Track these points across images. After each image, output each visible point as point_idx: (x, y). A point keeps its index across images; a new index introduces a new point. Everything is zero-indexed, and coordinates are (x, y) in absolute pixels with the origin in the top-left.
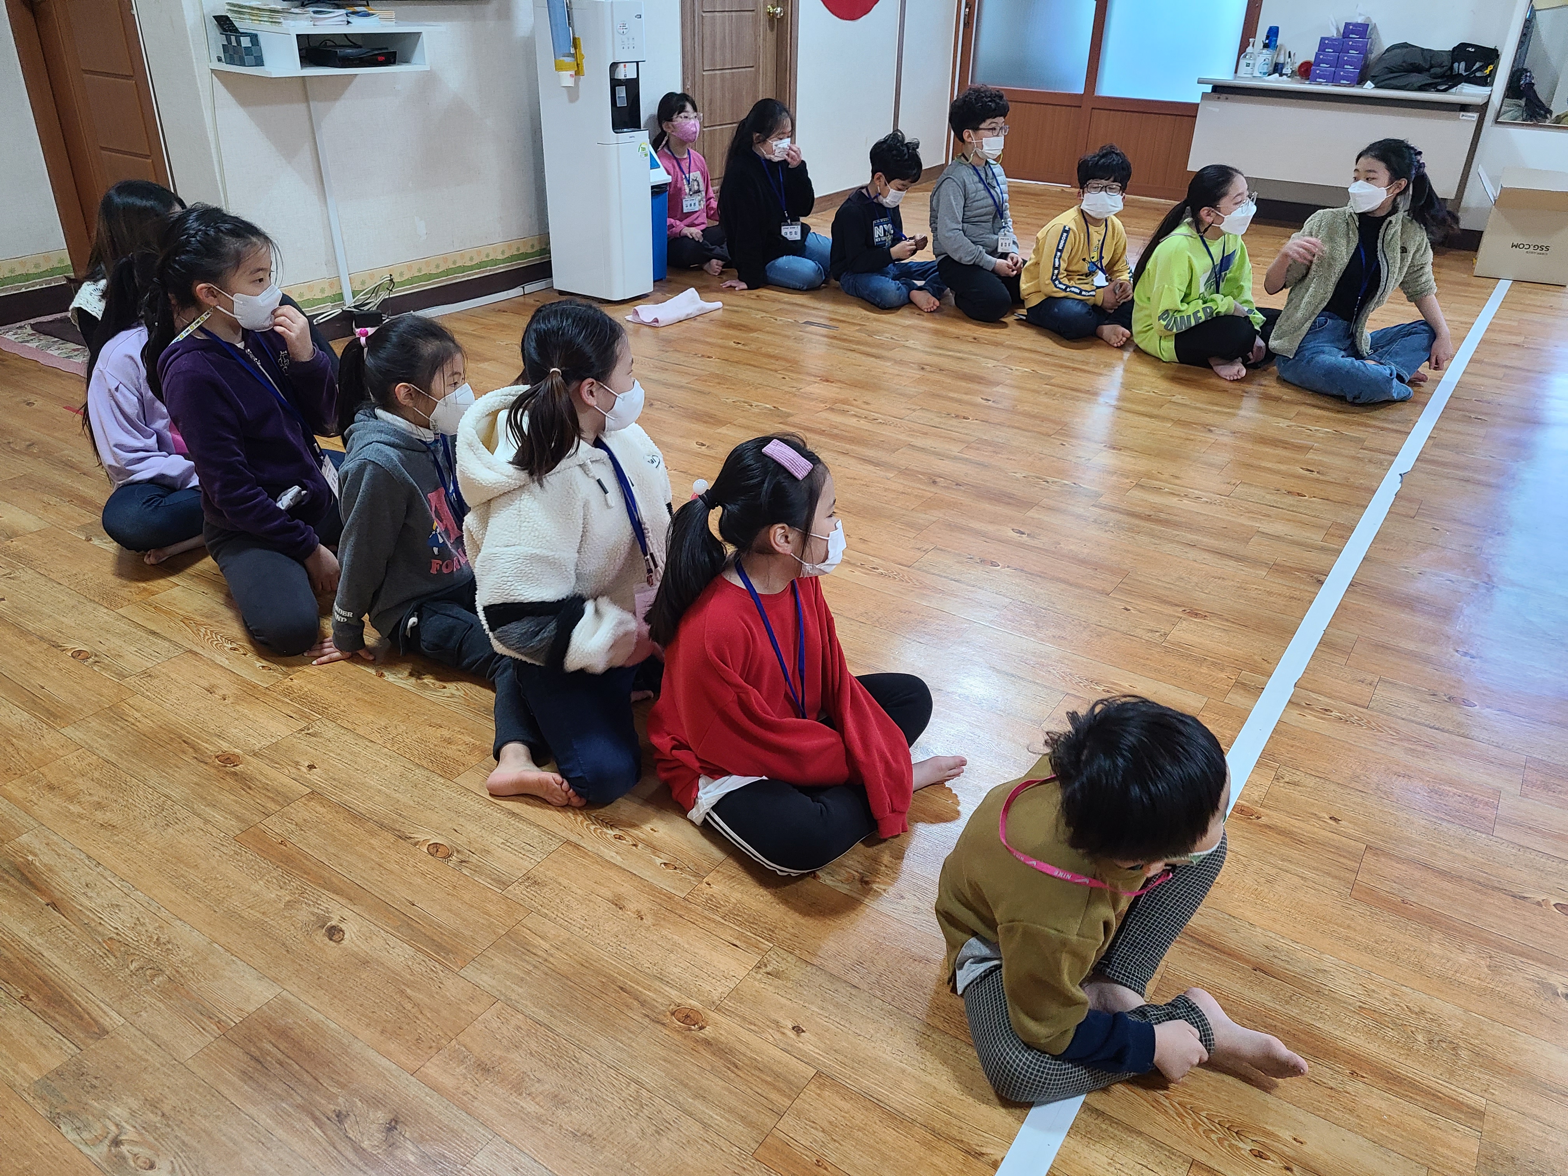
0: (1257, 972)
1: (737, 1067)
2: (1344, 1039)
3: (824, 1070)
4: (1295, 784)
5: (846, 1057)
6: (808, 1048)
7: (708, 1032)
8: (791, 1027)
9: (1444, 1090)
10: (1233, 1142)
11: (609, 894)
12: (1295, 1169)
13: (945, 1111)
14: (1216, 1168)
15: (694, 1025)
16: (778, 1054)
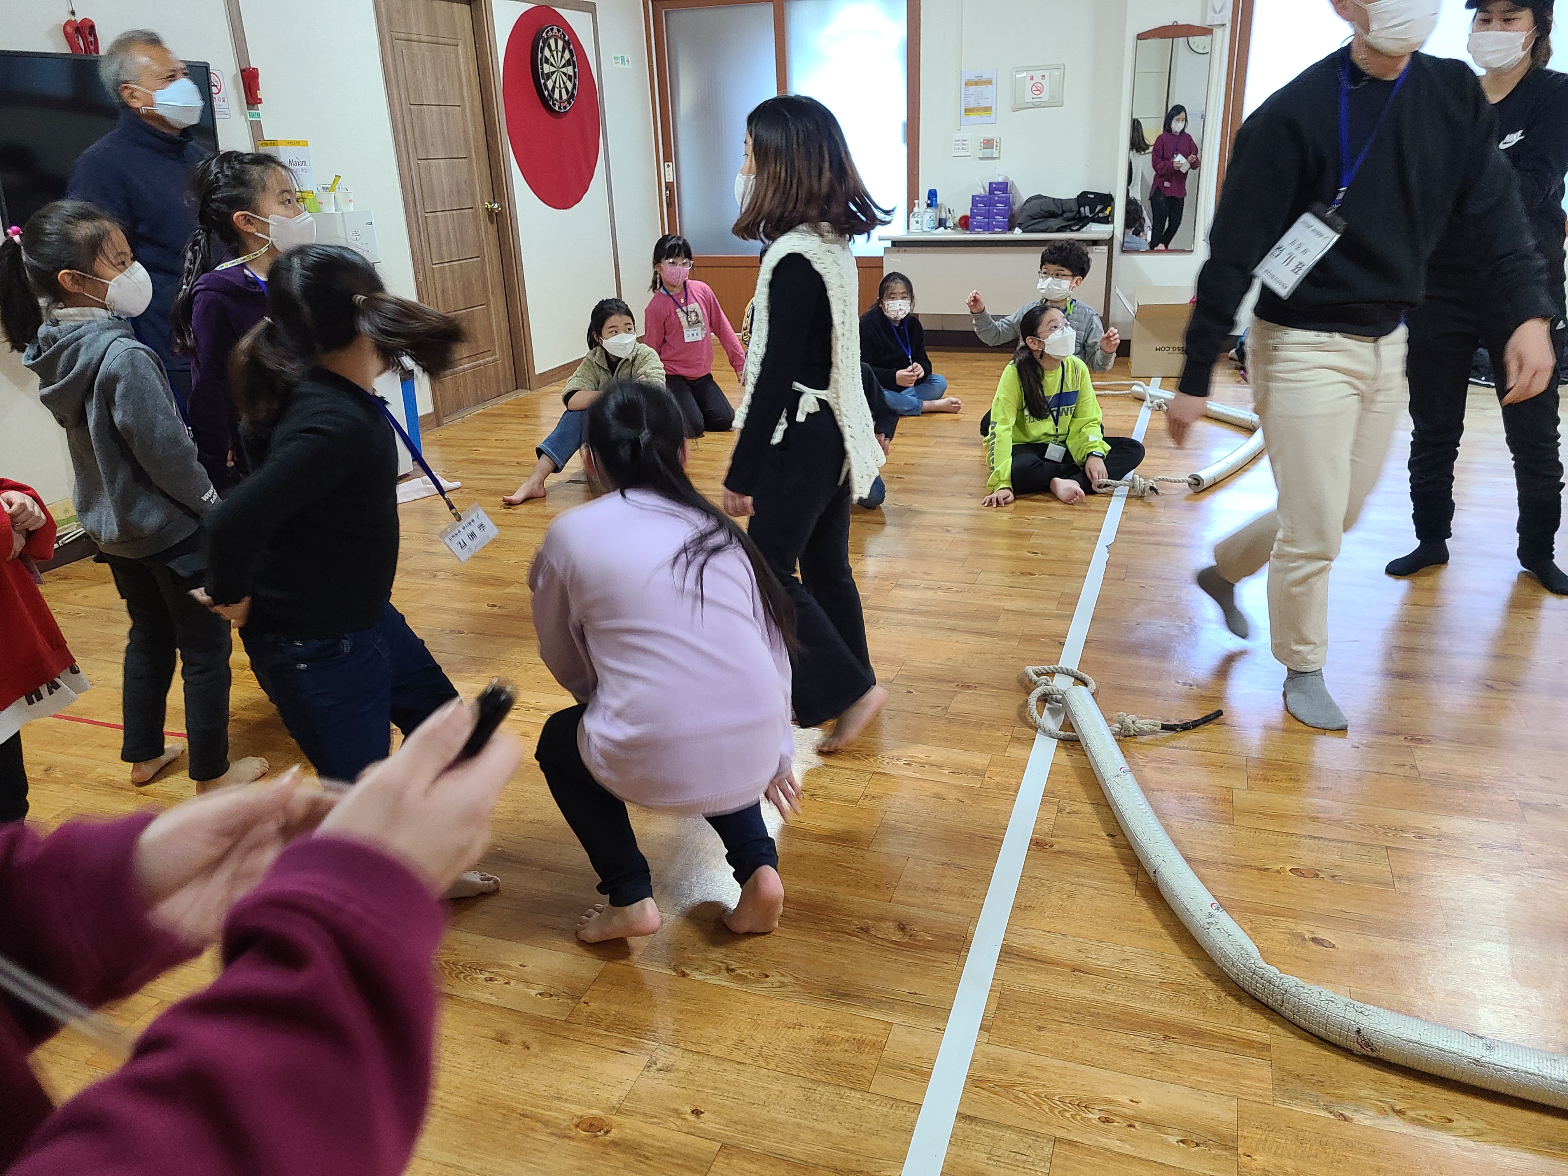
0: (1076, 973)
1: (647, 1158)
2: (1153, 1012)
3: (727, 1141)
4: (1076, 812)
5: (745, 1125)
6: (710, 1126)
7: (614, 1134)
8: (689, 1111)
9: (1237, 1034)
10: (1084, 1115)
11: (492, 1034)
12: (1137, 1124)
13: (841, 1150)
14: (1075, 1139)
15: (600, 1131)
16: (682, 1137)
